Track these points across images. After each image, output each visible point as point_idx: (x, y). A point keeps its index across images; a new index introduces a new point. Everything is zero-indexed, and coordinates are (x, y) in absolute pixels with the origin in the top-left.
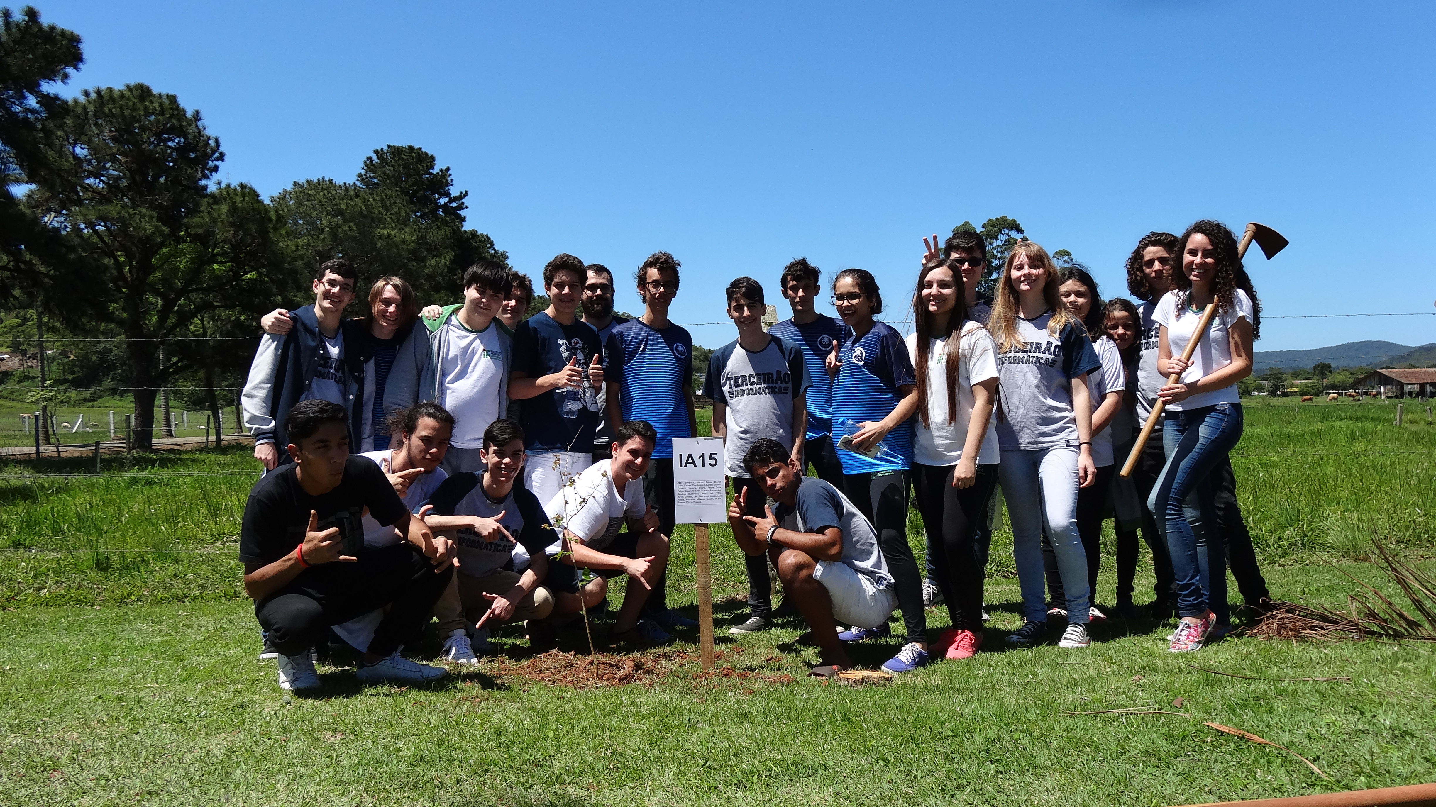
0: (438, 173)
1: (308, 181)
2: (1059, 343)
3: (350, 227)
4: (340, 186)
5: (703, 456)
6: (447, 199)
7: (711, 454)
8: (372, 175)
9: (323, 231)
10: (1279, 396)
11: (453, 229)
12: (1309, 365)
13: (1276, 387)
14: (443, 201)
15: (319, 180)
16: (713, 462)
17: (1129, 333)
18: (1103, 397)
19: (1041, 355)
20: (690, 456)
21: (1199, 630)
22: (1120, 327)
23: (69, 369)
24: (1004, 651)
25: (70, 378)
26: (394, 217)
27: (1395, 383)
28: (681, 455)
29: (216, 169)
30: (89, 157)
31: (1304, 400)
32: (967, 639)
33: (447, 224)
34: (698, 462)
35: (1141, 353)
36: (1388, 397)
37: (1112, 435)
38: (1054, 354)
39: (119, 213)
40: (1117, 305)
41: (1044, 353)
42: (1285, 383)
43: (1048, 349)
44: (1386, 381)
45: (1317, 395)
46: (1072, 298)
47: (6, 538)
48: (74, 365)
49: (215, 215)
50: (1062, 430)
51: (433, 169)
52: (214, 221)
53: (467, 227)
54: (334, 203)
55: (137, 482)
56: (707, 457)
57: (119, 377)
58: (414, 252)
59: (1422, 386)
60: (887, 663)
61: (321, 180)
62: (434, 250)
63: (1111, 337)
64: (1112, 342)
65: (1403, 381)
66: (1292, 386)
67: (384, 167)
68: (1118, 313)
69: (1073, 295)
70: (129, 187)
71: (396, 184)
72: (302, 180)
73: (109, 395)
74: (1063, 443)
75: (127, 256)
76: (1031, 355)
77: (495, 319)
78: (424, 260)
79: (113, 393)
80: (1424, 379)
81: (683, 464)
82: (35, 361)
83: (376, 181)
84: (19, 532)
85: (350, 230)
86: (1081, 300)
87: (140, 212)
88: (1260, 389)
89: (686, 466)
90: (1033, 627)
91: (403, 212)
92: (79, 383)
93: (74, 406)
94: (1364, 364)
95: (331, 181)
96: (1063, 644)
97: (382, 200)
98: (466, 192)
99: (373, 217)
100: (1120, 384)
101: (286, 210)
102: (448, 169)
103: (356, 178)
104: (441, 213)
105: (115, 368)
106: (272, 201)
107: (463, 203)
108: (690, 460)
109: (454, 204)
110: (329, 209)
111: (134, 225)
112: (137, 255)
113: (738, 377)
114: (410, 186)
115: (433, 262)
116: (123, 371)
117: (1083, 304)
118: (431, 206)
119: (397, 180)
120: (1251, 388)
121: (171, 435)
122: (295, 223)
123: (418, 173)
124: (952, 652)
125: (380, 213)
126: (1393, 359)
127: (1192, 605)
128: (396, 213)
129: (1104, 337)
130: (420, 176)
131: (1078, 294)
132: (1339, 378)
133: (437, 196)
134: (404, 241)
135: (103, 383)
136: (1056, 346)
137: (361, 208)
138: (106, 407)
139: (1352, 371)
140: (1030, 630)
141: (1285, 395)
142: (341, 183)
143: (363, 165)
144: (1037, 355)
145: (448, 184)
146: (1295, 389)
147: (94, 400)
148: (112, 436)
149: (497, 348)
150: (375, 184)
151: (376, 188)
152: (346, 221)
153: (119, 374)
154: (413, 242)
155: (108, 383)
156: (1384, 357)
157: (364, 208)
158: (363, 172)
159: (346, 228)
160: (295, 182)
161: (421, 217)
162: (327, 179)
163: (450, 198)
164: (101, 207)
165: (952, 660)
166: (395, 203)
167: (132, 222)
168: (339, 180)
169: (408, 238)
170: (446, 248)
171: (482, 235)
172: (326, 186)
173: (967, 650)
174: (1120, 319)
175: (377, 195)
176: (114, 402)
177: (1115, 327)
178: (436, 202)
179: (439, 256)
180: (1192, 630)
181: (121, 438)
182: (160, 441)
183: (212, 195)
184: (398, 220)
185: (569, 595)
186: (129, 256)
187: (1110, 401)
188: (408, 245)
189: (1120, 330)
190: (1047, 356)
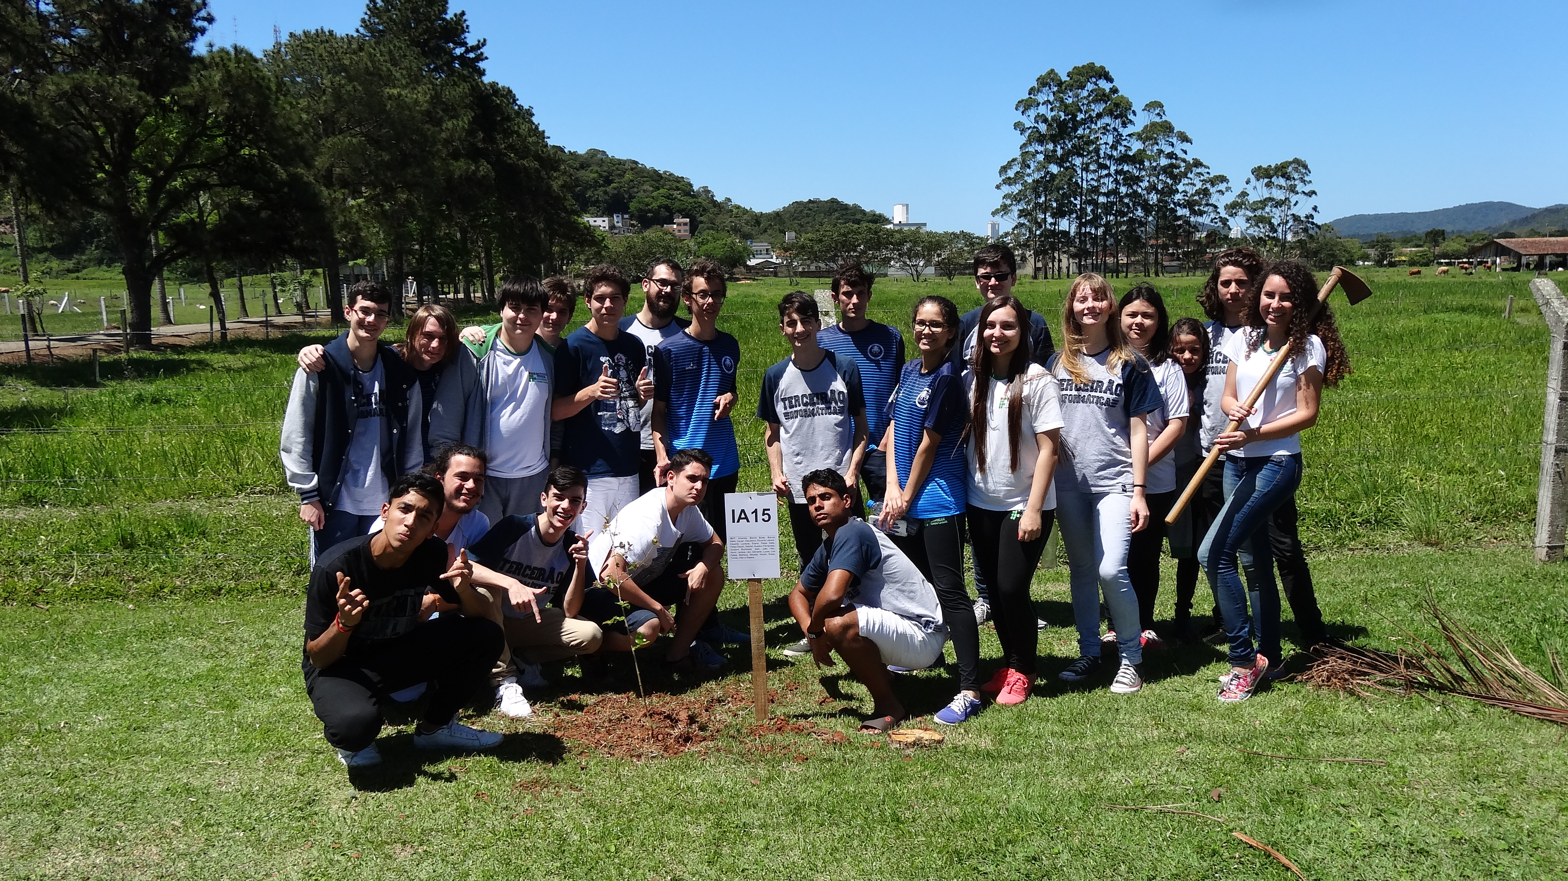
0: (452, 19)
1: (304, 32)
2: (1121, 382)
3: (354, 87)
4: (342, 38)
5: (756, 511)
6: (463, 49)
7: (764, 510)
8: (376, 20)
9: (324, 92)
10: (1385, 266)
11: (472, 85)
12: (1422, 229)
13: (1383, 256)
14: (459, 51)
15: (317, 30)
16: (766, 518)
17: (1196, 357)
18: (1166, 423)
19: (1102, 395)
20: (743, 511)
21: (1249, 680)
22: (1187, 352)
23: (47, 236)
24: (1057, 696)
25: (49, 245)
26: (404, 72)
27: (1512, 254)
28: (733, 511)
29: (203, 31)
30: (56, 15)
31: (1412, 274)
32: (1020, 683)
33: (464, 79)
34: (751, 517)
35: (1207, 377)
36: (1504, 270)
37: (1175, 460)
38: (1116, 394)
39: (96, 81)
40: (1185, 328)
41: (1105, 392)
42: (1393, 252)
43: (1109, 388)
44: (1502, 251)
45: (1427, 265)
46: (1139, 319)
47: (15, 489)
48: (52, 232)
49: (206, 84)
50: (1120, 474)
51: (446, 14)
52: (205, 90)
53: (486, 79)
54: (336, 57)
55: (143, 400)
56: (760, 513)
57: (104, 245)
58: (428, 113)
59: (1542, 257)
60: (939, 713)
61: (320, 31)
62: (451, 111)
63: (1176, 360)
64: (1177, 366)
65: (1522, 251)
66: (1400, 254)
67: (389, 11)
68: (1185, 337)
69: (1140, 316)
70: (103, 47)
71: (405, 32)
72: (299, 32)
73: (95, 265)
74: (1119, 488)
75: (106, 125)
76: (1093, 394)
77: (536, 336)
78: (438, 123)
79: (100, 262)
80: (1544, 250)
81: (736, 520)
82: (8, 227)
83: (381, 27)
84: (29, 480)
85: (355, 91)
86: (1148, 322)
87: (120, 80)
88: (1365, 258)
89: (738, 521)
90: (1087, 663)
91: (414, 65)
92: (61, 252)
93: (57, 278)
94: (1480, 227)
95: (331, 32)
96: (1116, 688)
97: (390, 51)
98: (485, 40)
99: (380, 75)
100: (1184, 410)
101: (282, 66)
102: (463, 13)
103: (360, 23)
104: (457, 65)
105: (99, 235)
106: (265, 56)
107: (482, 54)
108: (743, 516)
109: (472, 55)
110: (330, 64)
111: (114, 94)
112: (119, 128)
113: (791, 397)
114: (421, 35)
115: (450, 125)
116: (108, 238)
117: (1149, 327)
118: (445, 58)
119: (406, 27)
120: (1356, 257)
121: (170, 322)
122: (293, 82)
123: (429, 19)
124: (1003, 697)
125: (389, 70)
126: (1513, 223)
127: (1240, 657)
128: (406, 68)
129: (1169, 360)
130: (432, 23)
131: (1145, 315)
132: (1451, 246)
133: (451, 45)
134: (416, 102)
135: (87, 252)
136: (1118, 385)
137: (366, 64)
138: (92, 279)
139: (1468, 237)
140: (1084, 666)
141: (1392, 264)
142: (344, 35)
143: (365, 9)
144: (1098, 394)
145: (463, 32)
146: (1403, 258)
147: (78, 271)
148: (106, 324)
149: (541, 369)
150: (380, 31)
151: (382, 36)
152: (350, 79)
153: (104, 242)
154: (426, 102)
155: (92, 251)
156: (1504, 221)
157: (369, 64)
158: (367, 17)
159: (349, 88)
160: (291, 33)
161: (434, 70)
162: (326, 30)
163: (467, 48)
164: (76, 76)
165: (1004, 706)
166: (405, 56)
167: (111, 92)
168: (341, 31)
169: (421, 98)
170: (465, 107)
171: (503, 87)
172: (324, 38)
173: (1019, 693)
174: (1187, 343)
175: (384, 45)
176: (102, 273)
177: (1182, 351)
178: (450, 53)
179: (456, 117)
180: (1241, 680)
181: (115, 328)
182: (160, 332)
183: (200, 59)
184: (410, 76)
185: (621, 636)
186: (110, 131)
187: (1173, 427)
188: (421, 106)
189: (1187, 355)
190: (1107, 395)
